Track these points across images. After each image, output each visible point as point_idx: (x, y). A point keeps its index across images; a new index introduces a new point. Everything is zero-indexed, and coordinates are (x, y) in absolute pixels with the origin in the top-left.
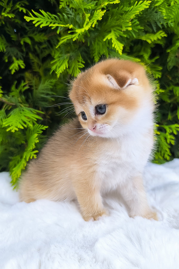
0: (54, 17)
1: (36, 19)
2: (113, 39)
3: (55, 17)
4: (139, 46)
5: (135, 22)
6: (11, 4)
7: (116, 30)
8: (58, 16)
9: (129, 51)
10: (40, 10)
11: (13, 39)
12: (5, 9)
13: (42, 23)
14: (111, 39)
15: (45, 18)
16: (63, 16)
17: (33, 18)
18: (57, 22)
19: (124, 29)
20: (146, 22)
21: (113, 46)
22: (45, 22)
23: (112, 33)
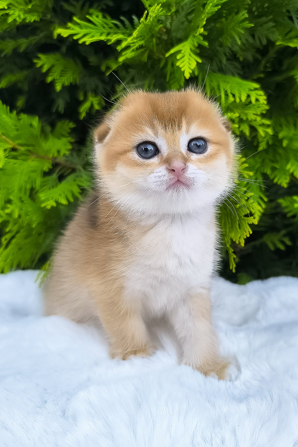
0: (112, 25)
3: (116, 25)
8: (122, 21)
10: (87, 16)
11: (91, 64)
15: (97, 29)
18: (120, 31)
21: (178, 64)
22: (99, 34)
23: (188, 41)
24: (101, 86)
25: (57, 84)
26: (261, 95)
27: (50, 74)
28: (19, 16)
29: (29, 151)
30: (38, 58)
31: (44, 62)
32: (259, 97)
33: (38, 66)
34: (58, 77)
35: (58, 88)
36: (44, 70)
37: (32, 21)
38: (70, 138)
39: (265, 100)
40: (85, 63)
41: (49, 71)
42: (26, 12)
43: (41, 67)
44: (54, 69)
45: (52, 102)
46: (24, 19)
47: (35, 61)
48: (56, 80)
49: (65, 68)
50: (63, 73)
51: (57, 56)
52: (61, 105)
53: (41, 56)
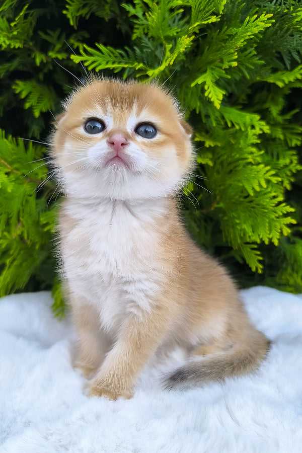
0: (118, 54)
1: (91, 59)
2: (207, 83)
3: (121, 54)
4: (265, 93)
5: (250, 53)
6: (63, 39)
7: (214, 68)
8: (126, 52)
9: (246, 102)
10: (96, 44)
12: (55, 46)
13: (100, 64)
14: (204, 83)
15: (104, 57)
16: (134, 50)
17: (85, 57)
18: (124, 61)
19: (226, 66)
20: (274, 52)
21: (206, 94)
22: (105, 62)
23: (207, 74)
25: (35, 111)
26: (263, 125)
27: (28, 101)
28: (4, 42)
30: (17, 85)
31: (21, 88)
32: (262, 127)
33: (17, 92)
34: (36, 103)
35: (37, 114)
36: (23, 96)
37: (17, 47)
39: (267, 129)
41: (27, 96)
42: (9, 39)
43: (20, 93)
44: (31, 96)
46: (9, 45)
47: (14, 87)
48: (34, 106)
49: (41, 95)
50: (40, 100)
51: (34, 83)
52: (36, 130)
53: (18, 82)
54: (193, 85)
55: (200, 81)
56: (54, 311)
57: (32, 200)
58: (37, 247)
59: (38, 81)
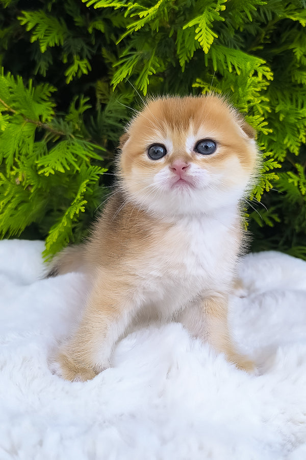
7: (211, 9)
11: (77, 24)
14: (196, 26)
19: (218, 8)
21: (196, 38)
23: (203, 15)
24: (86, 48)
25: (42, 45)
26: (267, 71)
27: (34, 33)
29: (22, 115)
30: (23, 16)
31: (28, 19)
32: (265, 73)
33: (23, 23)
34: (43, 36)
35: (43, 49)
36: (28, 29)
38: (50, 103)
39: (271, 76)
40: (70, 22)
41: (34, 29)
43: (26, 25)
44: (38, 28)
45: (34, 64)
47: (19, 18)
48: (41, 39)
49: (50, 27)
50: (47, 32)
51: (42, 13)
52: (43, 67)
53: (25, 13)
54: (184, 28)
55: (191, 24)
56: (44, 257)
57: (30, 141)
58: (32, 191)
59: (47, 12)
